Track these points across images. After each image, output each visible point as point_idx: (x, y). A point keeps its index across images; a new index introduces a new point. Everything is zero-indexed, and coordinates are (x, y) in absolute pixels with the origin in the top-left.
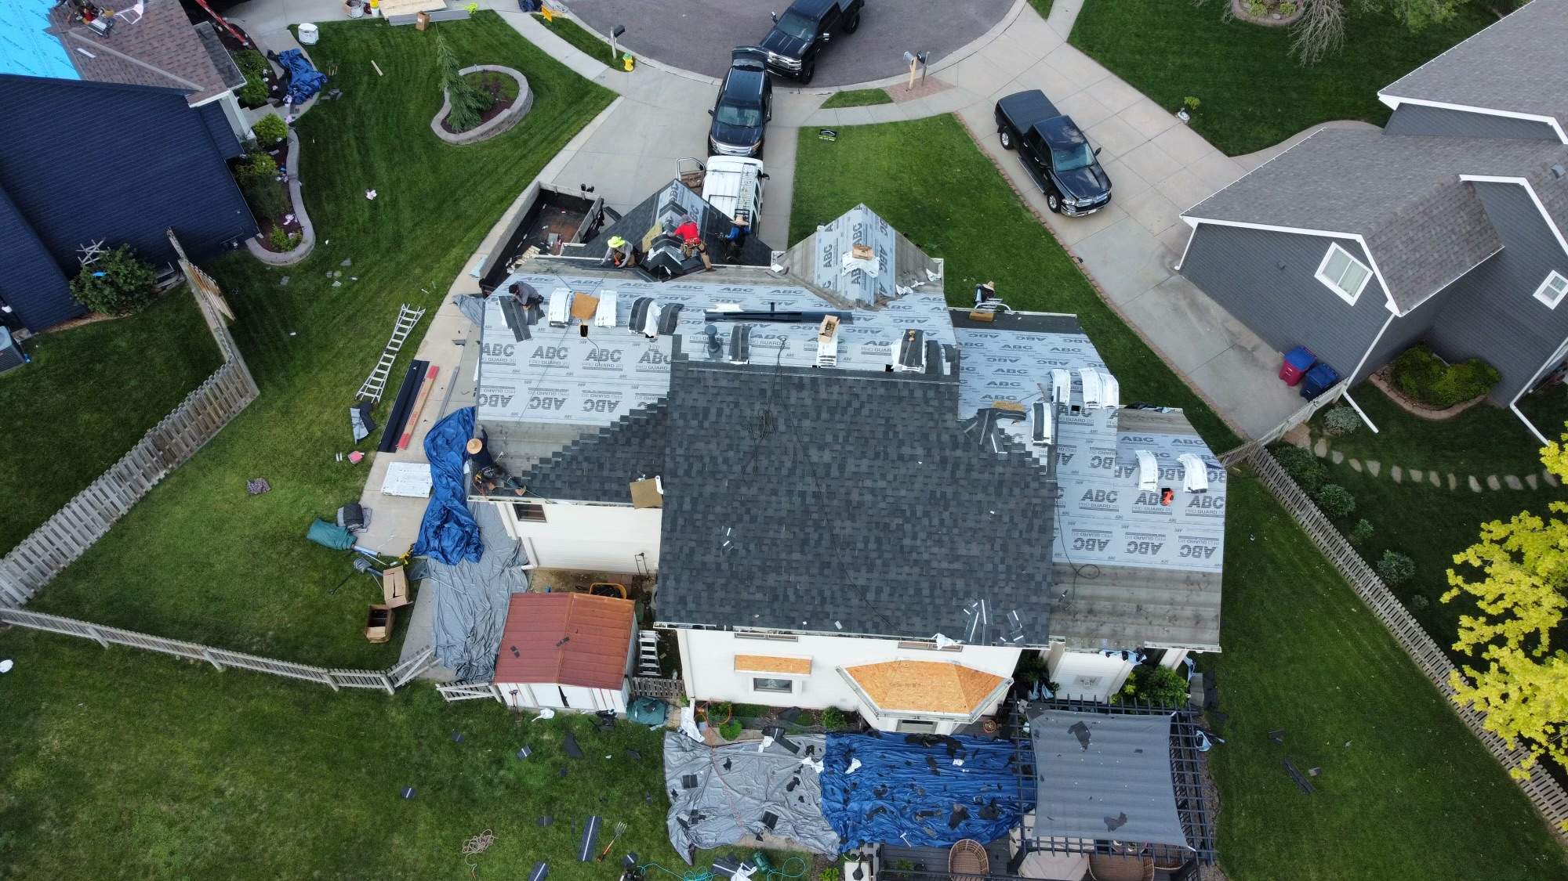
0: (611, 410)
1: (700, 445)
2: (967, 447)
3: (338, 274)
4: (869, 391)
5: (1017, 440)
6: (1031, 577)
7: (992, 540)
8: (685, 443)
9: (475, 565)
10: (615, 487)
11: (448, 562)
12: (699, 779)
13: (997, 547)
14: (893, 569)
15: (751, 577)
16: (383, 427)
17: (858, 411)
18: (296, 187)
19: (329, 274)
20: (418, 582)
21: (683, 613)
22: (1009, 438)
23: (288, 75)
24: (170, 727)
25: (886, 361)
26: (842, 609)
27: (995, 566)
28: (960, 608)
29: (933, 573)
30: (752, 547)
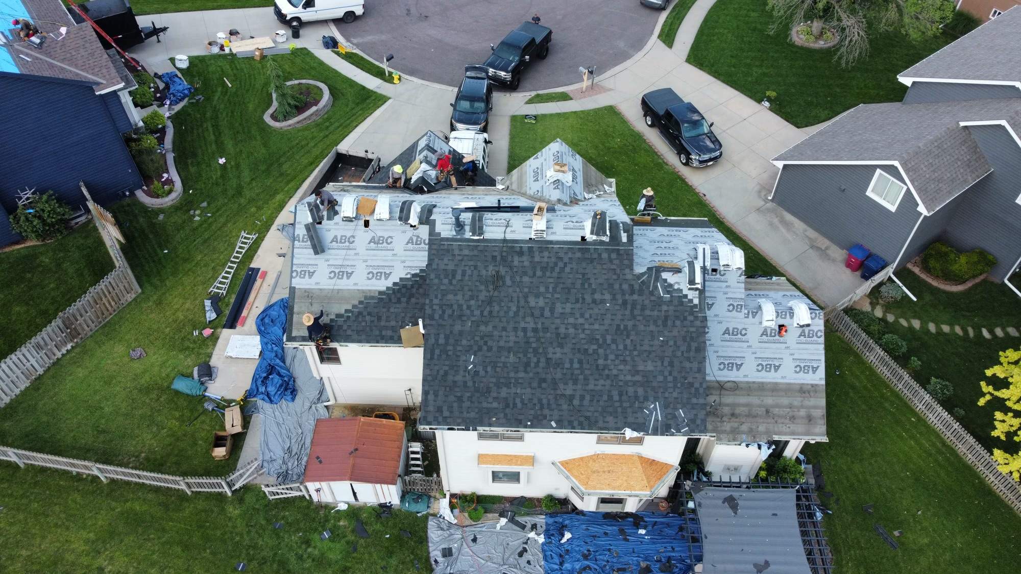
0: (386, 278)
1: (450, 297)
2: (641, 292)
3: (198, 212)
4: (570, 255)
5: (676, 287)
6: (691, 385)
7: (662, 359)
8: (439, 296)
9: (290, 404)
10: (389, 333)
11: (271, 402)
12: (454, 550)
13: (666, 363)
14: (592, 382)
15: (489, 390)
16: (227, 312)
17: (562, 270)
18: (170, 157)
19: (192, 212)
20: (250, 416)
21: (440, 419)
22: (671, 285)
23: (167, 87)
24: (67, 523)
25: (581, 233)
26: (556, 412)
27: (665, 377)
28: (641, 409)
29: (621, 383)
30: (489, 369)
